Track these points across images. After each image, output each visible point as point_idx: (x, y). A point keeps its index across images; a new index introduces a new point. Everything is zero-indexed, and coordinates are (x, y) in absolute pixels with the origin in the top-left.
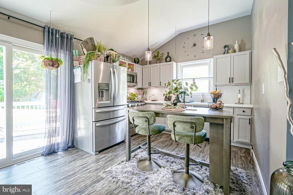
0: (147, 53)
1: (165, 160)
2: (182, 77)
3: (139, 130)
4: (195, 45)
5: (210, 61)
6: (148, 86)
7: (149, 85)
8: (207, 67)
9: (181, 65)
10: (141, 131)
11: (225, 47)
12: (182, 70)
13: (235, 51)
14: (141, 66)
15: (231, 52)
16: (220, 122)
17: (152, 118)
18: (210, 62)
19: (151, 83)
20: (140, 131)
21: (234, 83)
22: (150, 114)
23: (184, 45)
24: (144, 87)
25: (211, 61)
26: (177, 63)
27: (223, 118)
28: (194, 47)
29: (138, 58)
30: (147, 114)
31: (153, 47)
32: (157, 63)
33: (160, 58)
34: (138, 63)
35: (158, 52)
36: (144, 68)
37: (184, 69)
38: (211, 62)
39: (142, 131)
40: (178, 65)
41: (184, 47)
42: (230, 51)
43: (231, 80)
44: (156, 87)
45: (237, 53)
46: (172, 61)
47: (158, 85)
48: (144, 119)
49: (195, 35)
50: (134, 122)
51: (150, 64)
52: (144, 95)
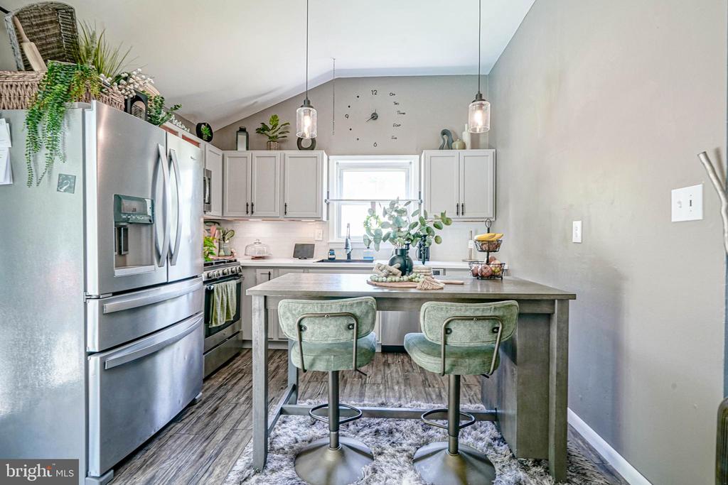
0: (302, 114)
1: (367, 431)
2: (341, 195)
3: (314, 360)
4: (374, 117)
5: (408, 161)
6: (244, 214)
7: (247, 212)
8: (401, 175)
9: (339, 162)
10: (320, 360)
11: (444, 133)
12: (341, 177)
13: (464, 147)
14: (221, 152)
15: (457, 147)
16: (545, 309)
17: (368, 316)
18: (411, 163)
19: (252, 205)
20: (318, 362)
21: (466, 215)
22: (363, 305)
23: (348, 111)
24: (229, 215)
25: (413, 161)
26: (328, 154)
27: (554, 301)
28: (372, 121)
29: (208, 126)
30: (355, 305)
31: (260, 100)
32: (270, 149)
33: (280, 136)
34: (209, 140)
35: (276, 116)
36: (227, 160)
37: (346, 174)
38: (413, 165)
39: (328, 361)
40: (330, 162)
41: (347, 116)
42: (455, 145)
43: (461, 209)
44: (265, 218)
45: (469, 151)
46: (316, 148)
47: (278, 212)
48: (345, 321)
49: (375, 92)
50: (304, 334)
51: (247, 149)
52: (227, 242)
